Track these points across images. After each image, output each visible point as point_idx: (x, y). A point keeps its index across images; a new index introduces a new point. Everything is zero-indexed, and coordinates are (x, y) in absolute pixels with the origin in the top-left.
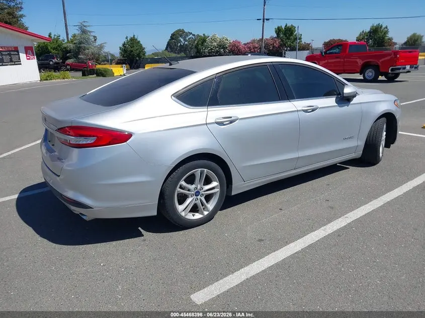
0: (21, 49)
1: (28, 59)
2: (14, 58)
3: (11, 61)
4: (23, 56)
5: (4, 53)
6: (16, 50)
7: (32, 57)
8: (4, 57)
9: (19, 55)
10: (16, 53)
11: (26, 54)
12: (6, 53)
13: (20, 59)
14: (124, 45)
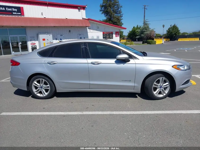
0: (114, 33)
1: (116, 37)
2: (111, 36)
3: (109, 37)
4: (114, 35)
5: (107, 34)
6: (112, 33)
7: (118, 36)
8: (107, 36)
9: (113, 35)
10: (112, 34)
11: (116, 34)
12: (108, 34)
13: (113, 36)
14: (169, 29)
